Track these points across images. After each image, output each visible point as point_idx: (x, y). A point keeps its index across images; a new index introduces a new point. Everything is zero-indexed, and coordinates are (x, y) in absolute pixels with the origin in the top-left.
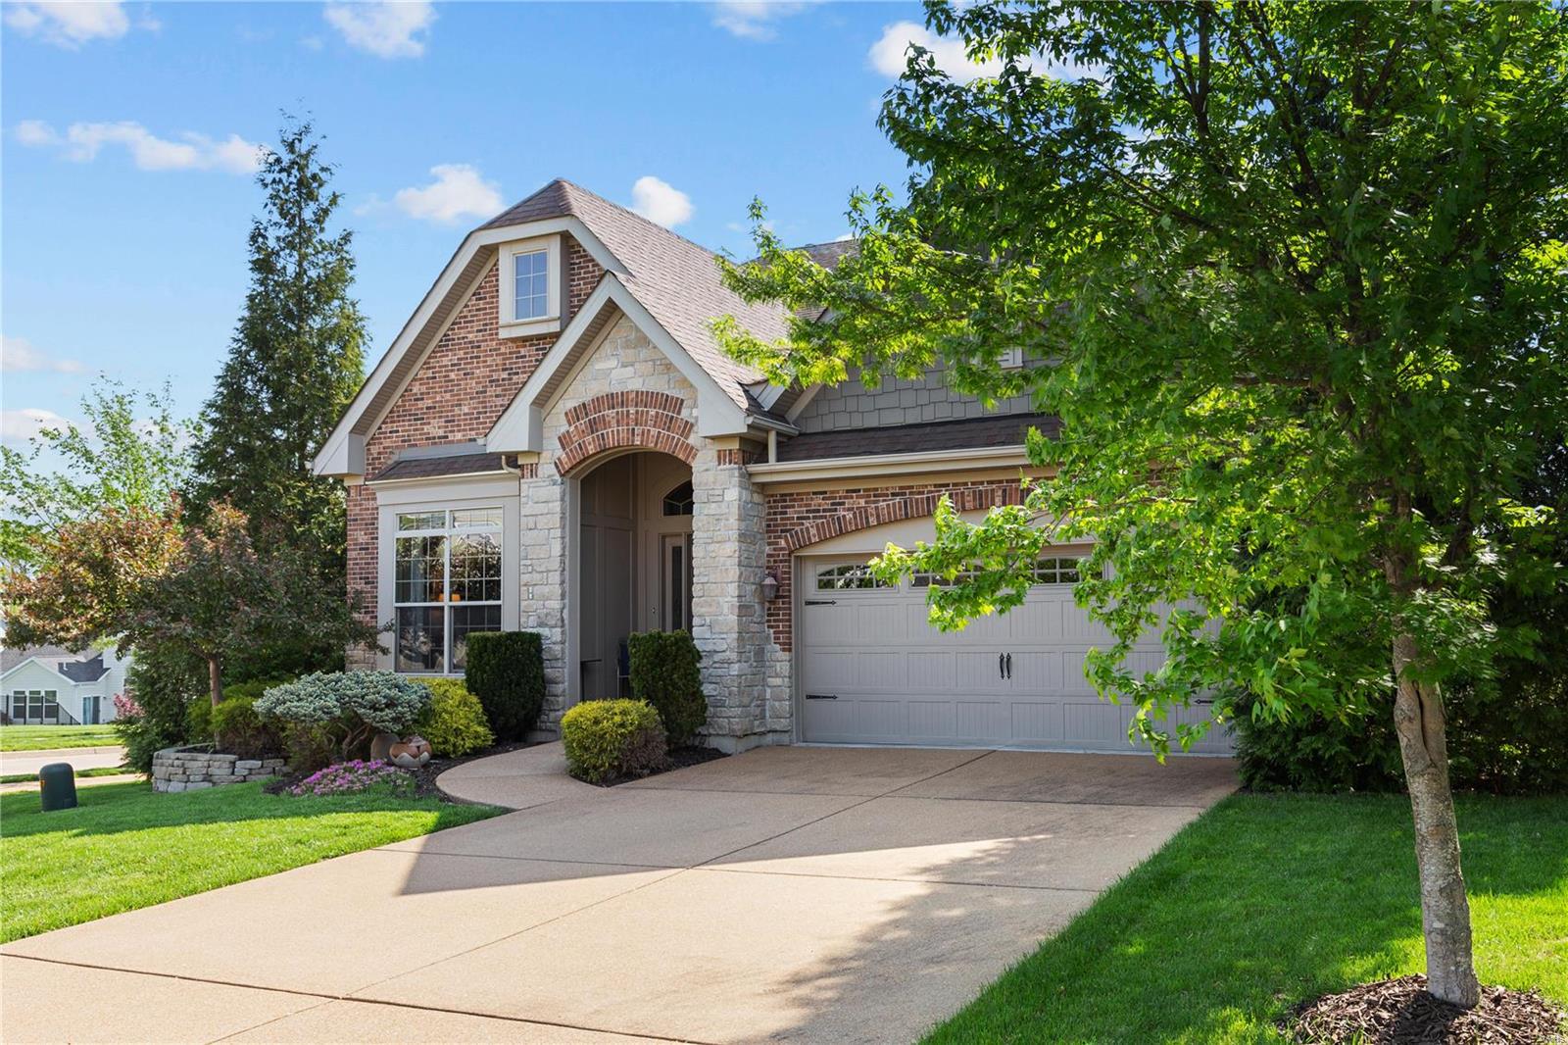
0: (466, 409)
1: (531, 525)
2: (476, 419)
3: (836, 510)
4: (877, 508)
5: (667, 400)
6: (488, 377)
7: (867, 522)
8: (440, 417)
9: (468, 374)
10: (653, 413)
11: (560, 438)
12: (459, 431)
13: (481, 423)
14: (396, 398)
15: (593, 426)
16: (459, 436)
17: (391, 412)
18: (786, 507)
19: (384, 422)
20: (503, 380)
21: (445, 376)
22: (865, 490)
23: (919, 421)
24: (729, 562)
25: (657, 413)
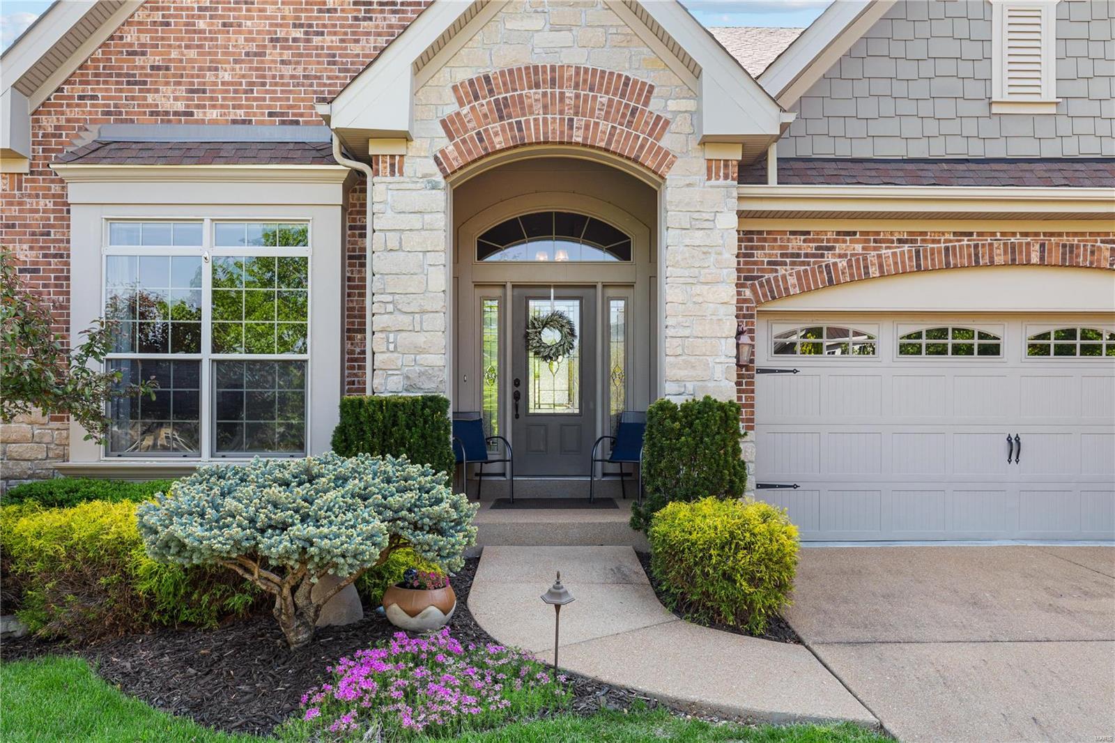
0: (227, 77)
1: (395, 245)
2: (246, 92)
3: (822, 256)
4: (879, 256)
5: (626, 84)
6: (269, 32)
7: (867, 273)
8: (179, 84)
9: (231, 25)
10: (605, 100)
11: (443, 123)
12: (214, 107)
13: (256, 99)
14: (91, 47)
15: (501, 110)
16: (214, 114)
17: (81, 68)
18: (752, 248)
19: (67, 82)
20: (295, 40)
21: (187, 24)
22: (862, 233)
23: (926, 156)
24: (722, 310)
25: (611, 101)
